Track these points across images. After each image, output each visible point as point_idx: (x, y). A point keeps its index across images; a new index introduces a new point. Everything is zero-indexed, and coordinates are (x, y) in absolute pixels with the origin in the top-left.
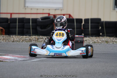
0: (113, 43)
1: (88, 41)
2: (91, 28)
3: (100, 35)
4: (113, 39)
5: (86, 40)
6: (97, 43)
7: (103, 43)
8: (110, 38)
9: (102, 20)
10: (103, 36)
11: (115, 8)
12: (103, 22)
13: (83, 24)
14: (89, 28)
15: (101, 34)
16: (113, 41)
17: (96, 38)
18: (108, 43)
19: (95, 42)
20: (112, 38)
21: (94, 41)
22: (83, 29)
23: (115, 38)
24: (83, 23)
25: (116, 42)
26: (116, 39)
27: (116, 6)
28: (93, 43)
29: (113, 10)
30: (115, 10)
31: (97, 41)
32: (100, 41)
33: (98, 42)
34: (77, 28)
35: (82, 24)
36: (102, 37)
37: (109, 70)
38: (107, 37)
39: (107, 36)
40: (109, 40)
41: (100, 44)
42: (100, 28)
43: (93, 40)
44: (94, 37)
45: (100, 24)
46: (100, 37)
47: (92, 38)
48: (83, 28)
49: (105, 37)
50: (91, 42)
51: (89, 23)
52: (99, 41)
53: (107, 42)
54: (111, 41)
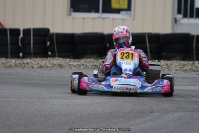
0: (71, 68)
1: (31, 65)
2: (34, 44)
3: (49, 55)
4: (70, 61)
5: (27, 64)
6: (45, 68)
7: (54, 68)
8: (64, 59)
9: (52, 31)
10: (53, 56)
11: (70, 12)
12: (53, 34)
13: (22, 38)
14: (30, 44)
15: (50, 53)
16: (70, 65)
17: (43, 60)
18: (62, 68)
19: (41, 67)
20: (67, 60)
21: (40, 64)
22: (21, 46)
23: (72, 61)
24: (21, 35)
25: (75, 66)
26: (74, 61)
27: (72, 10)
28: (38, 67)
29: (68, 15)
30: (70, 15)
31: (45, 64)
32: (50, 65)
33: (47, 67)
34: (10, 44)
35: (20, 37)
36: (51, 59)
37: (74, 111)
38: (60, 58)
39: (59, 56)
40: (64, 62)
41: (50, 70)
42: (48, 43)
43: (38, 63)
44: (39, 59)
45: (48, 38)
46: (49, 58)
47: (35, 59)
48: (21, 44)
49: (57, 58)
50: (36, 66)
51: (30, 36)
52: (48, 64)
53: (60, 66)
54: (67, 65)
